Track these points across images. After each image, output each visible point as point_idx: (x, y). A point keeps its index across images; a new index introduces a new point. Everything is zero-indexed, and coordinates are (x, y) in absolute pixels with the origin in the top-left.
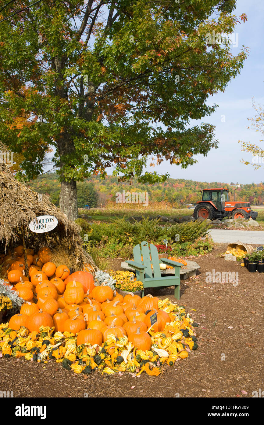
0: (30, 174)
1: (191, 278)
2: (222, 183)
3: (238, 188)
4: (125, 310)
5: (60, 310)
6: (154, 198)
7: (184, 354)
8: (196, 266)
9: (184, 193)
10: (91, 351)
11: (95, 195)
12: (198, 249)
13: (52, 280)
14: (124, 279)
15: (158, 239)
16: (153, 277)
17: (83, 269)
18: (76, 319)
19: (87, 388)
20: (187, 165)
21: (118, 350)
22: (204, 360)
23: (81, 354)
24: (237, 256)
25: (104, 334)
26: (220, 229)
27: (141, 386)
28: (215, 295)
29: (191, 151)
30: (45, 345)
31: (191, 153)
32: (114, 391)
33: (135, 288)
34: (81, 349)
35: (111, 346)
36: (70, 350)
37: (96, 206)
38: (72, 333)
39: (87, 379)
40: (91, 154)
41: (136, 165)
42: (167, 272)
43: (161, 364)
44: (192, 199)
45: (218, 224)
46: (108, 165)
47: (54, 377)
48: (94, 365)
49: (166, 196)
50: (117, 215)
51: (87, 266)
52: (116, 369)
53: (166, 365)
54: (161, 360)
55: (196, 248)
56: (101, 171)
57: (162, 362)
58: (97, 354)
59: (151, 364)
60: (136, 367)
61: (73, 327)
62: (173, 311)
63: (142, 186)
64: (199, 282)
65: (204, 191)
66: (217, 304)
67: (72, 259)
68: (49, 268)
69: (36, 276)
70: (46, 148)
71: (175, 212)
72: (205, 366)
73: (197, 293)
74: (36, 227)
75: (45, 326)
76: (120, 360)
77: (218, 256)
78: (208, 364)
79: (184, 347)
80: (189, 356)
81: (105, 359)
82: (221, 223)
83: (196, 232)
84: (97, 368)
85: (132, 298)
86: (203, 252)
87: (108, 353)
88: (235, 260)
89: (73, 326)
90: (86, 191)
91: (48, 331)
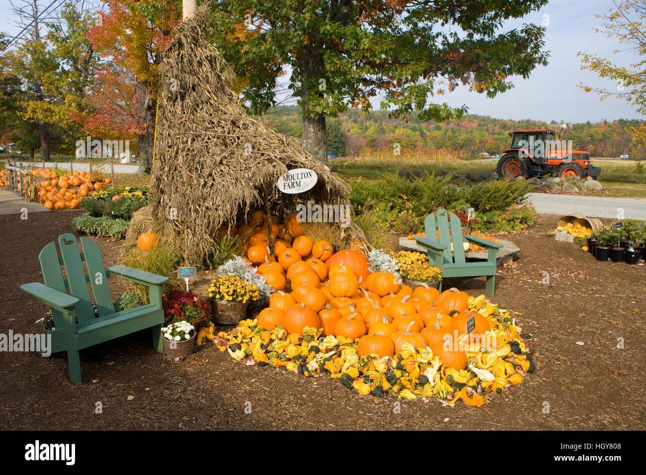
0: (257, 107)
1: (505, 265)
2: (537, 121)
3: (562, 129)
4: (418, 308)
5: (328, 306)
6: (430, 143)
7: (517, 379)
8: (513, 248)
9: (477, 136)
10: (381, 365)
11: (343, 138)
12: (512, 222)
13: (309, 261)
14: (412, 263)
15: (451, 206)
16: (454, 262)
17: (350, 247)
18: (352, 319)
19: (380, 416)
20: (495, 93)
21: (419, 366)
22: (547, 389)
23: (366, 369)
24: (575, 234)
25: (396, 343)
26: (539, 192)
27: (458, 420)
28: (546, 293)
29: (504, 70)
30: (313, 353)
31: (502, 74)
32: (420, 423)
33: (430, 277)
34: (366, 362)
35: (409, 360)
36: (349, 362)
37: (344, 155)
38: (348, 339)
39: (379, 404)
40: (349, 76)
41: (417, 93)
42: (470, 255)
43: (483, 390)
44: (488, 145)
45: (535, 184)
46: (372, 94)
47: (332, 398)
48: (386, 385)
49: (449, 140)
50: (379, 168)
51: (356, 242)
52: (418, 393)
53: (490, 392)
54: (484, 385)
55: (509, 221)
56: (364, 102)
57: (485, 388)
58: (389, 370)
59: (469, 389)
60: (448, 392)
61: (350, 330)
62: (492, 314)
63: (412, 125)
64: (519, 272)
65: (515, 133)
66: (553, 307)
67: (334, 232)
68: (302, 244)
69: (287, 255)
70: (280, 69)
71: (465, 165)
72: (550, 398)
73: (519, 289)
74: (287, 185)
75: (310, 327)
76: (423, 381)
77: (544, 233)
78: (555, 395)
79: (515, 369)
80: (525, 382)
81: (401, 379)
82: (541, 184)
83: (508, 197)
84: (391, 389)
85: (427, 293)
86: (519, 227)
87: (405, 370)
88: (572, 241)
89: (349, 328)
90: (330, 132)
91: (315, 333)
